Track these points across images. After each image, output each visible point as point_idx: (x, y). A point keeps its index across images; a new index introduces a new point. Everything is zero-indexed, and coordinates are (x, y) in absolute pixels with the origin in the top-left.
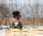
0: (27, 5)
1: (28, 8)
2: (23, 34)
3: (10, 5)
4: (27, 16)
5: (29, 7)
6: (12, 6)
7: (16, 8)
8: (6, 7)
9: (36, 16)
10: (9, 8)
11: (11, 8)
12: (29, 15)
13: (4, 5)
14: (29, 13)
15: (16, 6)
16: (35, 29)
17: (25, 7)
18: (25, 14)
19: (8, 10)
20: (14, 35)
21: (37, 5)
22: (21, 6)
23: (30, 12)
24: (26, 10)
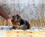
0: (31, 5)
1: (32, 9)
2: (27, 35)
3: (12, 5)
4: (31, 17)
5: (33, 7)
6: (14, 6)
7: (18, 9)
8: (8, 6)
9: (41, 18)
10: (10, 8)
11: (13, 9)
12: (33, 16)
13: (5, 5)
14: (32, 14)
15: (19, 6)
16: (41, 30)
17: (29, 7)
18: (29, 15)
19: (9, 10)
20: (18, 35)
21: (43, 6)
22: (24, 7)
23: (34, 14)
24: (30, 11)
